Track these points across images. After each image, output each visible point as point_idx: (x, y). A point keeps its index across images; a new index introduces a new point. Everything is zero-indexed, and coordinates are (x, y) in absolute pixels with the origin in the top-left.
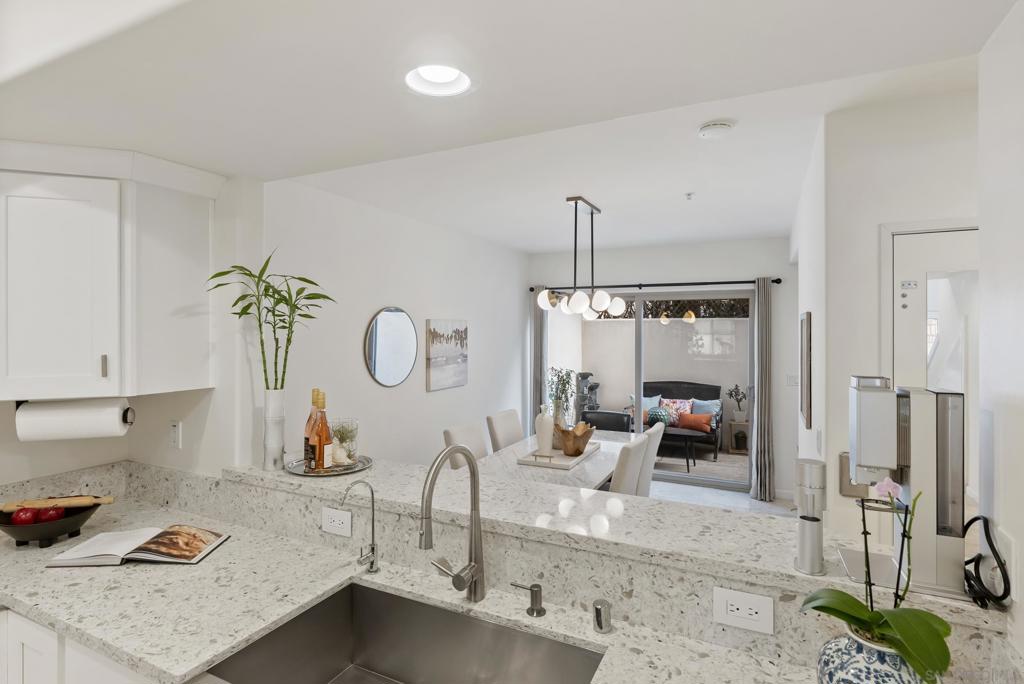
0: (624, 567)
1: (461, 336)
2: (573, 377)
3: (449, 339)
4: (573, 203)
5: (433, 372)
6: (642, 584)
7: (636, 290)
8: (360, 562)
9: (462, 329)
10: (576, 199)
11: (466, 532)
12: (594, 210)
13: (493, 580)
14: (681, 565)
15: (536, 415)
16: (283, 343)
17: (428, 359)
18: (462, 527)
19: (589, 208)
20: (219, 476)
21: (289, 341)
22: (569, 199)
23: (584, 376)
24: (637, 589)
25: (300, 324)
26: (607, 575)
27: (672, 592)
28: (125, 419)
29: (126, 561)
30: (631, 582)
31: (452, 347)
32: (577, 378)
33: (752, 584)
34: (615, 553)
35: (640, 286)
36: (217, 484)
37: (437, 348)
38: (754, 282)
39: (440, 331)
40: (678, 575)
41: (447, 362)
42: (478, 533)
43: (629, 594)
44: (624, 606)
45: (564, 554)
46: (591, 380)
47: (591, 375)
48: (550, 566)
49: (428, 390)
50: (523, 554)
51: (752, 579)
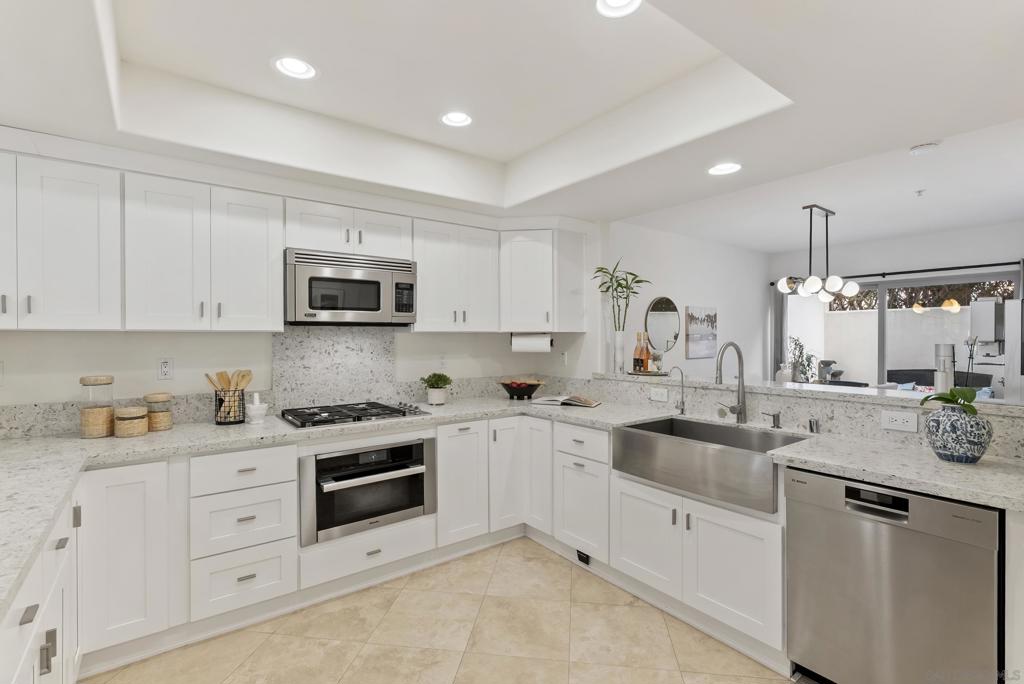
0: (828, 405)
1: (712, 320)
2: (815, 363)
3: (703, 321)
4: (809, 210)
5: (691, 344)
6: (839, 412)
7: (880, 279)
8: (677, 407)
9: (712, 314)
10: (811, 207)
11: (735, 394)
12: (828, 213)
13: (751, 418)
14: (862, 400)
15: (775, 372)
16: (623, 307)
17: (687, 335)
18: (733, 391)
19: (824, 213)
20: (590, 377)
21: (627, 305)
22: (804, 208)
23: (826, 364)
24: (836, 415)
25: (632, 296)
26: (819, 409)
27: (857, 416)
28: (552, 344)
29: (563, 404)
30: (833, 412)
31: (705, 328)
32: (820, 366)
33: (905, 407)
34: (823, 397)
35: (883, 275)
36: (589, 381)
37: (694, 328)
38: (1019, 263)
39: (696, 315)
40: (861, 406)
41: (701, 338)
42: (743, 393)
43: (832, 418)
44: (828, 425)
45: (793, 400)
46: (834, 368)
47: (835, 362)
48: (785, 407)
49: (687, 358)
50: (769, 402)
51: (905, 404)
